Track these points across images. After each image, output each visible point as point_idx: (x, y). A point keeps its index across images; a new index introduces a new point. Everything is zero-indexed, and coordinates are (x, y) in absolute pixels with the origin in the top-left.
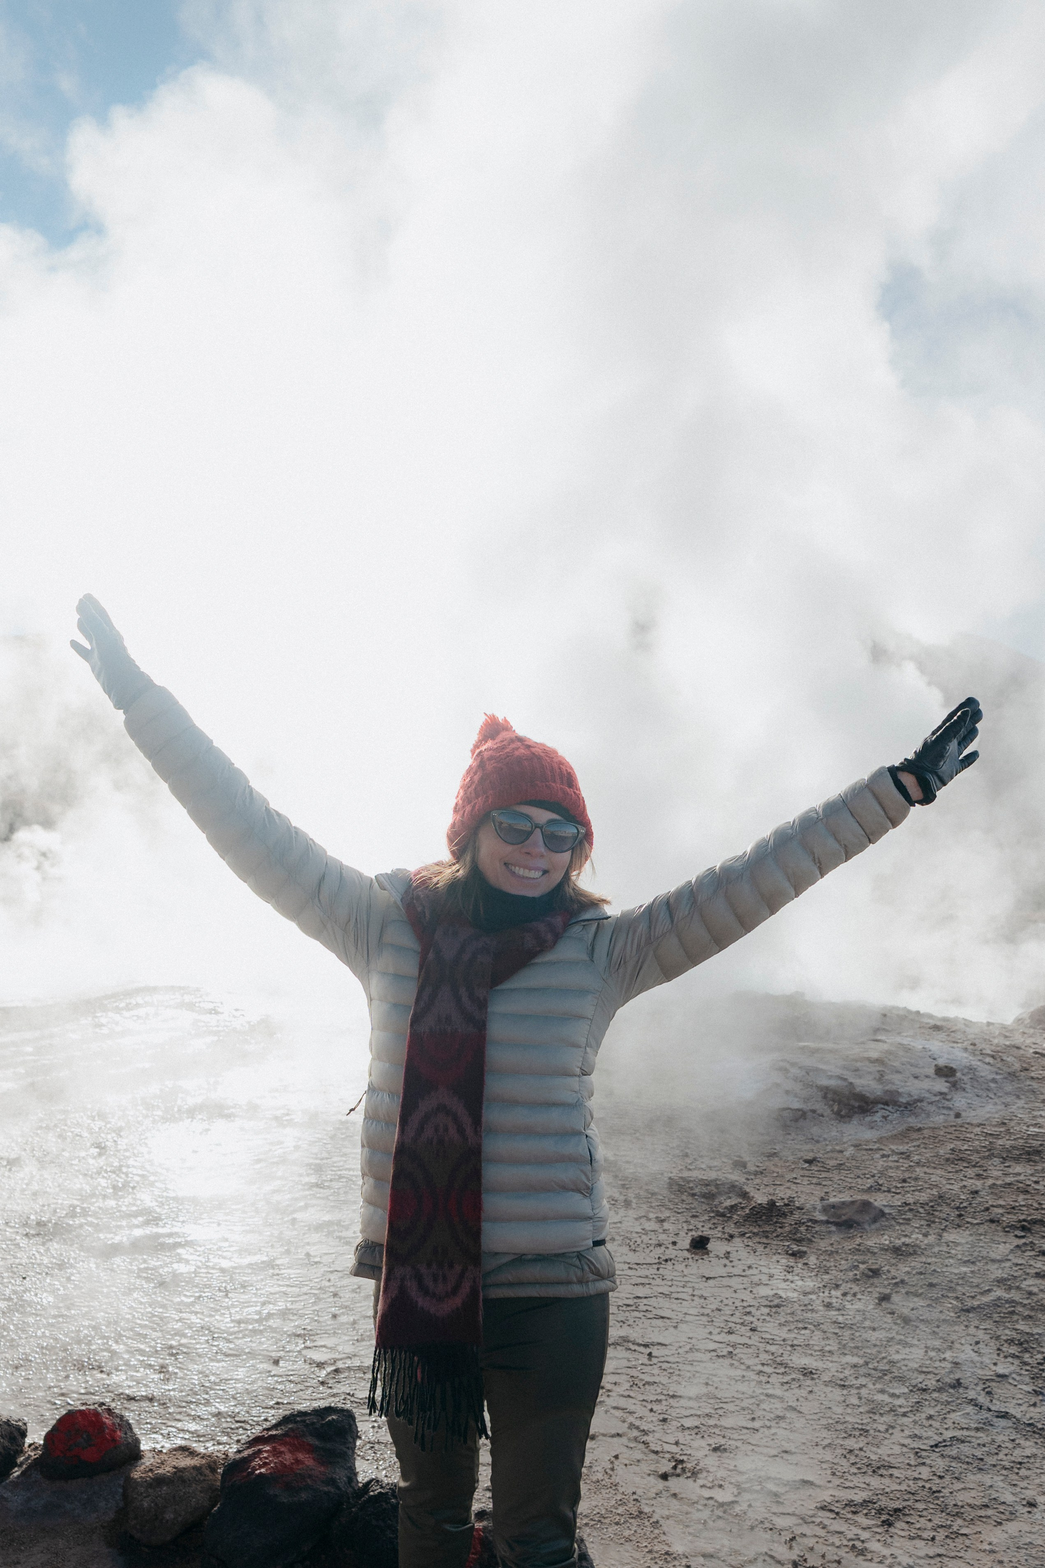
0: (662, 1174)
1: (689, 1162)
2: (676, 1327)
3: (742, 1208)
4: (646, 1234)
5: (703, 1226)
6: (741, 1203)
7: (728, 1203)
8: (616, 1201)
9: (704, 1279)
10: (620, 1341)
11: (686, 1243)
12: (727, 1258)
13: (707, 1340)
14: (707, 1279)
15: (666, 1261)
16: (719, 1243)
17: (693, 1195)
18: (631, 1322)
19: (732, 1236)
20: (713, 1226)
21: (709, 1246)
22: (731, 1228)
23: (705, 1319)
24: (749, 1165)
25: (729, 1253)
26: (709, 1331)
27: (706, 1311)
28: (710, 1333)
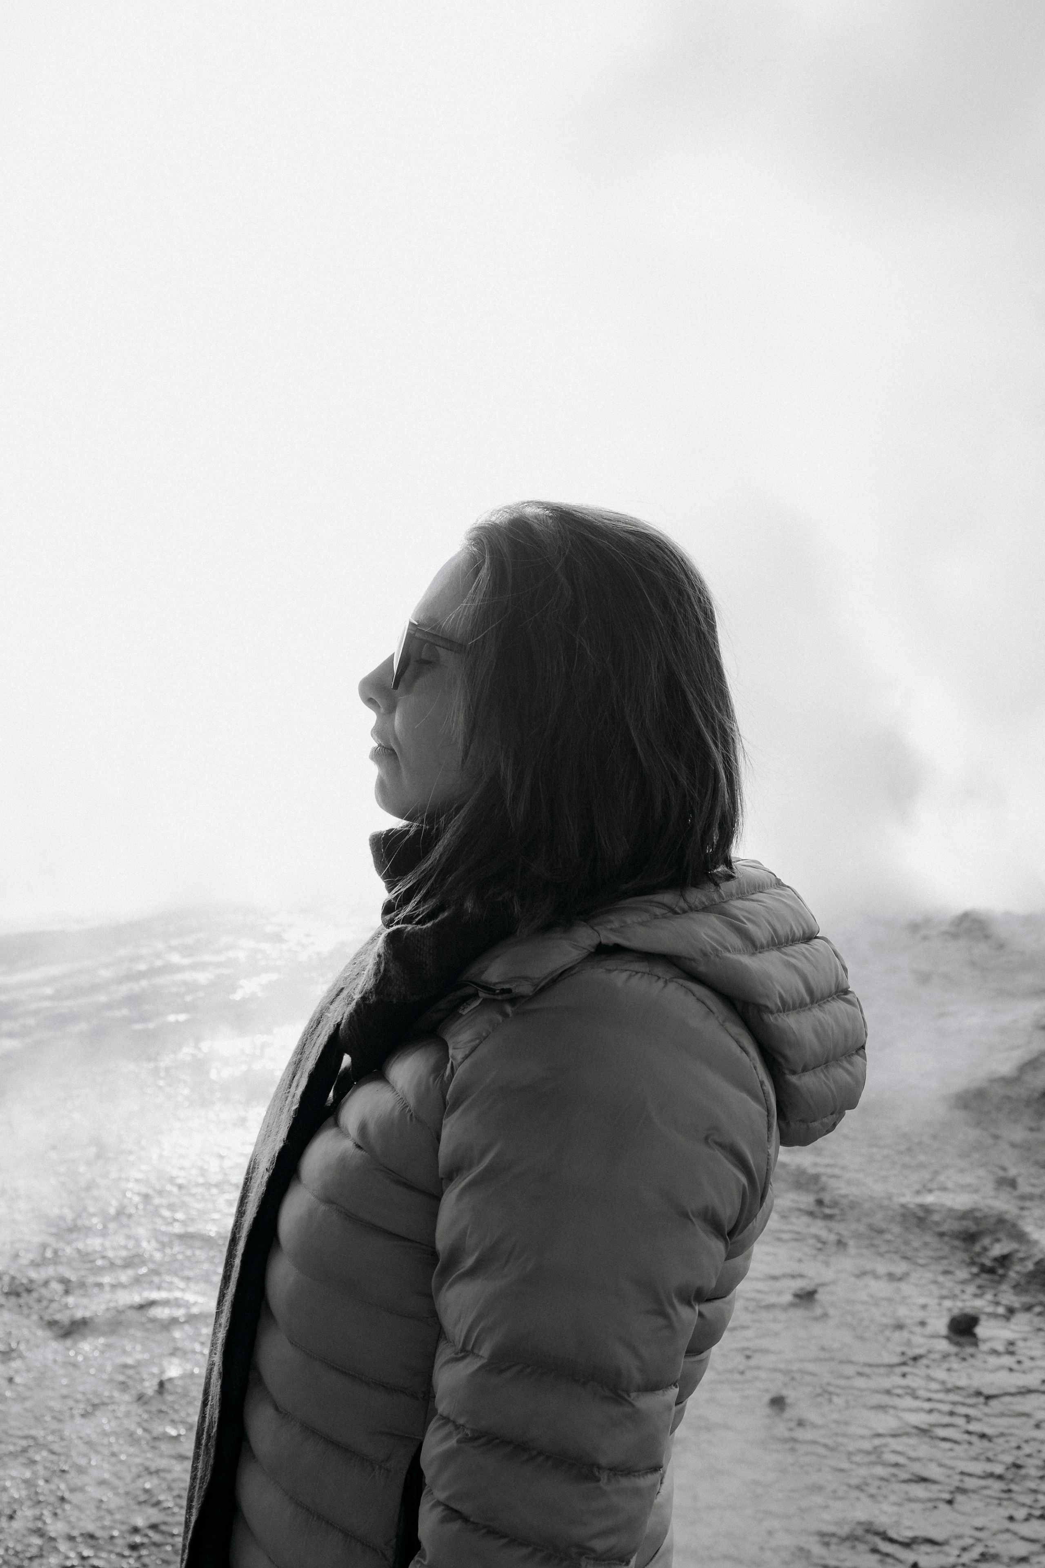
0: (890, 1199)
1: (928, 1176)
2: (950, 1502)
3: (1022, 1260)
4: (877, 1305)
5: (963, 1291)
6: (1017, 1251)
7: (998, 1250)
8: (824, 1243)
9: (981, 1400)
10: (859, 1532)
11: (940, 1325)
12: (1012, 1353)
13: (1007, 1536)
14: (988, 1398)
15: (915, 1359)
16: (992, 1323)
17: (942, 1235)
18: (872, 1490)
19: (1011, 1311)
20: (978, 1292)
21: (981, 1331)
22: (1009, 1298)
23: (998, 1485)
24: (1020, 1181)
25: (1012, 1343)
26: (1007, 1513)
27: (999, 1469)
28: (1011, 1518)
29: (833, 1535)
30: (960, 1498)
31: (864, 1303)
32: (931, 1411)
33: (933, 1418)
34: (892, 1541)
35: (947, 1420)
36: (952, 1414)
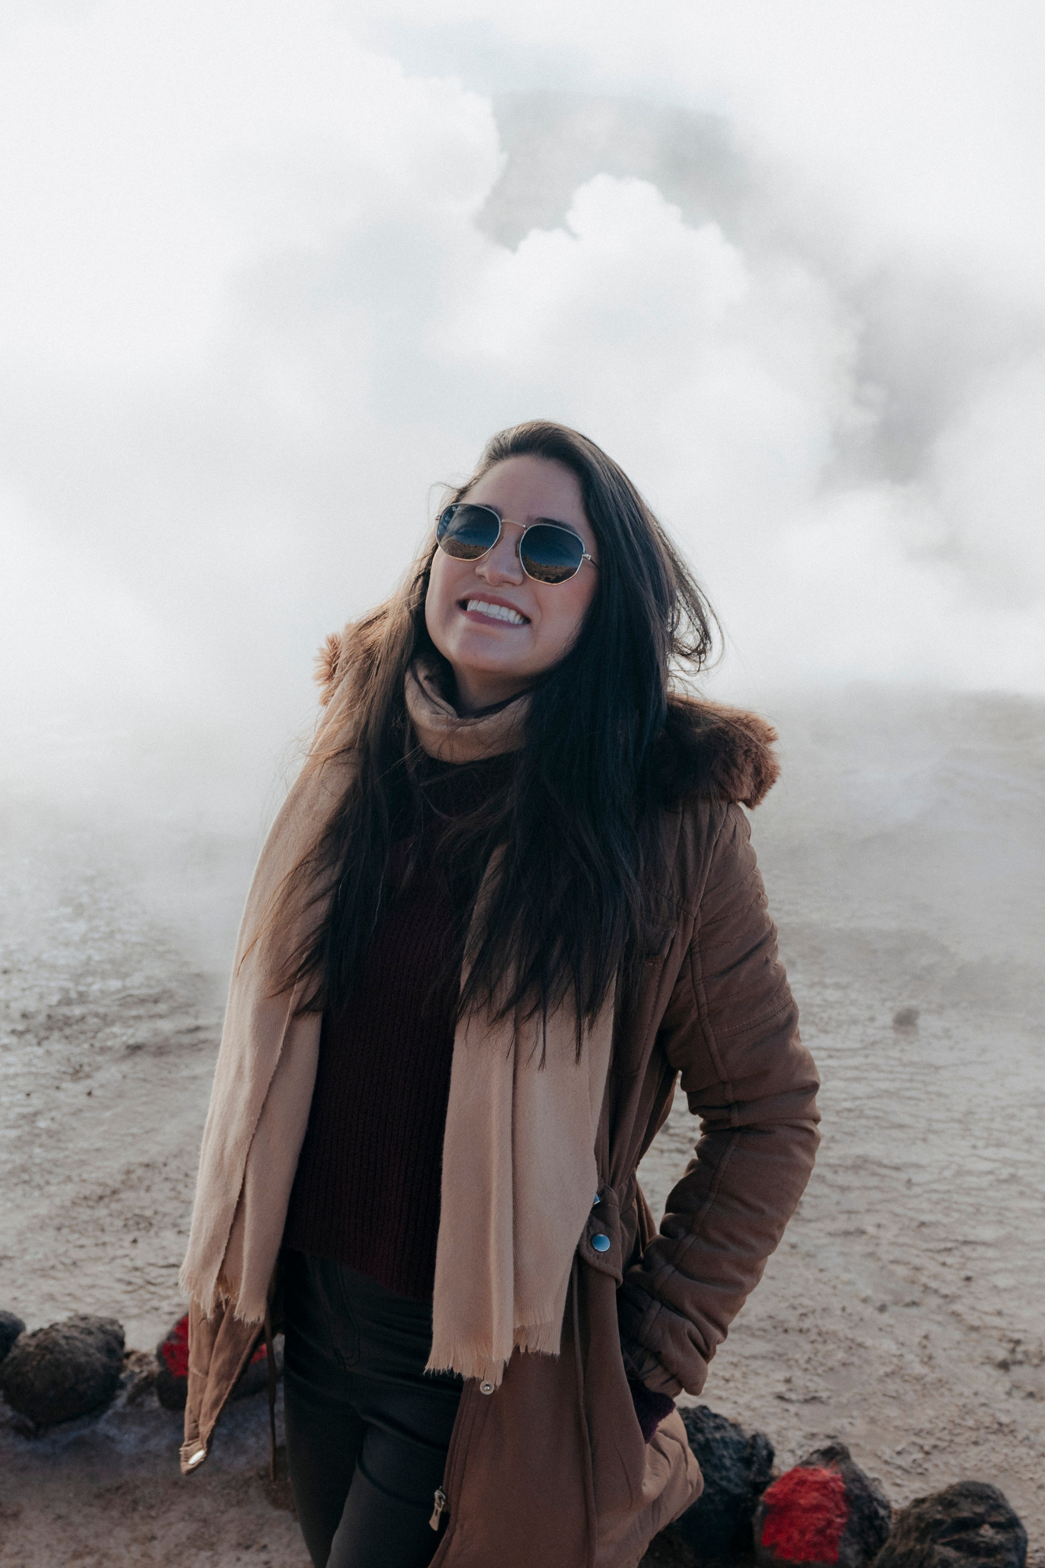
29: (840, 1166)
30: (931, 1136)
31: (819, 1006)
32: (893, 1080)
33: (897, 1085)
34: (886, 1166)
35: (908, 1085)
36: (911, 1080)
